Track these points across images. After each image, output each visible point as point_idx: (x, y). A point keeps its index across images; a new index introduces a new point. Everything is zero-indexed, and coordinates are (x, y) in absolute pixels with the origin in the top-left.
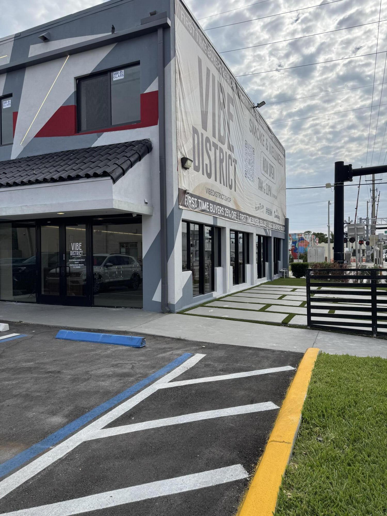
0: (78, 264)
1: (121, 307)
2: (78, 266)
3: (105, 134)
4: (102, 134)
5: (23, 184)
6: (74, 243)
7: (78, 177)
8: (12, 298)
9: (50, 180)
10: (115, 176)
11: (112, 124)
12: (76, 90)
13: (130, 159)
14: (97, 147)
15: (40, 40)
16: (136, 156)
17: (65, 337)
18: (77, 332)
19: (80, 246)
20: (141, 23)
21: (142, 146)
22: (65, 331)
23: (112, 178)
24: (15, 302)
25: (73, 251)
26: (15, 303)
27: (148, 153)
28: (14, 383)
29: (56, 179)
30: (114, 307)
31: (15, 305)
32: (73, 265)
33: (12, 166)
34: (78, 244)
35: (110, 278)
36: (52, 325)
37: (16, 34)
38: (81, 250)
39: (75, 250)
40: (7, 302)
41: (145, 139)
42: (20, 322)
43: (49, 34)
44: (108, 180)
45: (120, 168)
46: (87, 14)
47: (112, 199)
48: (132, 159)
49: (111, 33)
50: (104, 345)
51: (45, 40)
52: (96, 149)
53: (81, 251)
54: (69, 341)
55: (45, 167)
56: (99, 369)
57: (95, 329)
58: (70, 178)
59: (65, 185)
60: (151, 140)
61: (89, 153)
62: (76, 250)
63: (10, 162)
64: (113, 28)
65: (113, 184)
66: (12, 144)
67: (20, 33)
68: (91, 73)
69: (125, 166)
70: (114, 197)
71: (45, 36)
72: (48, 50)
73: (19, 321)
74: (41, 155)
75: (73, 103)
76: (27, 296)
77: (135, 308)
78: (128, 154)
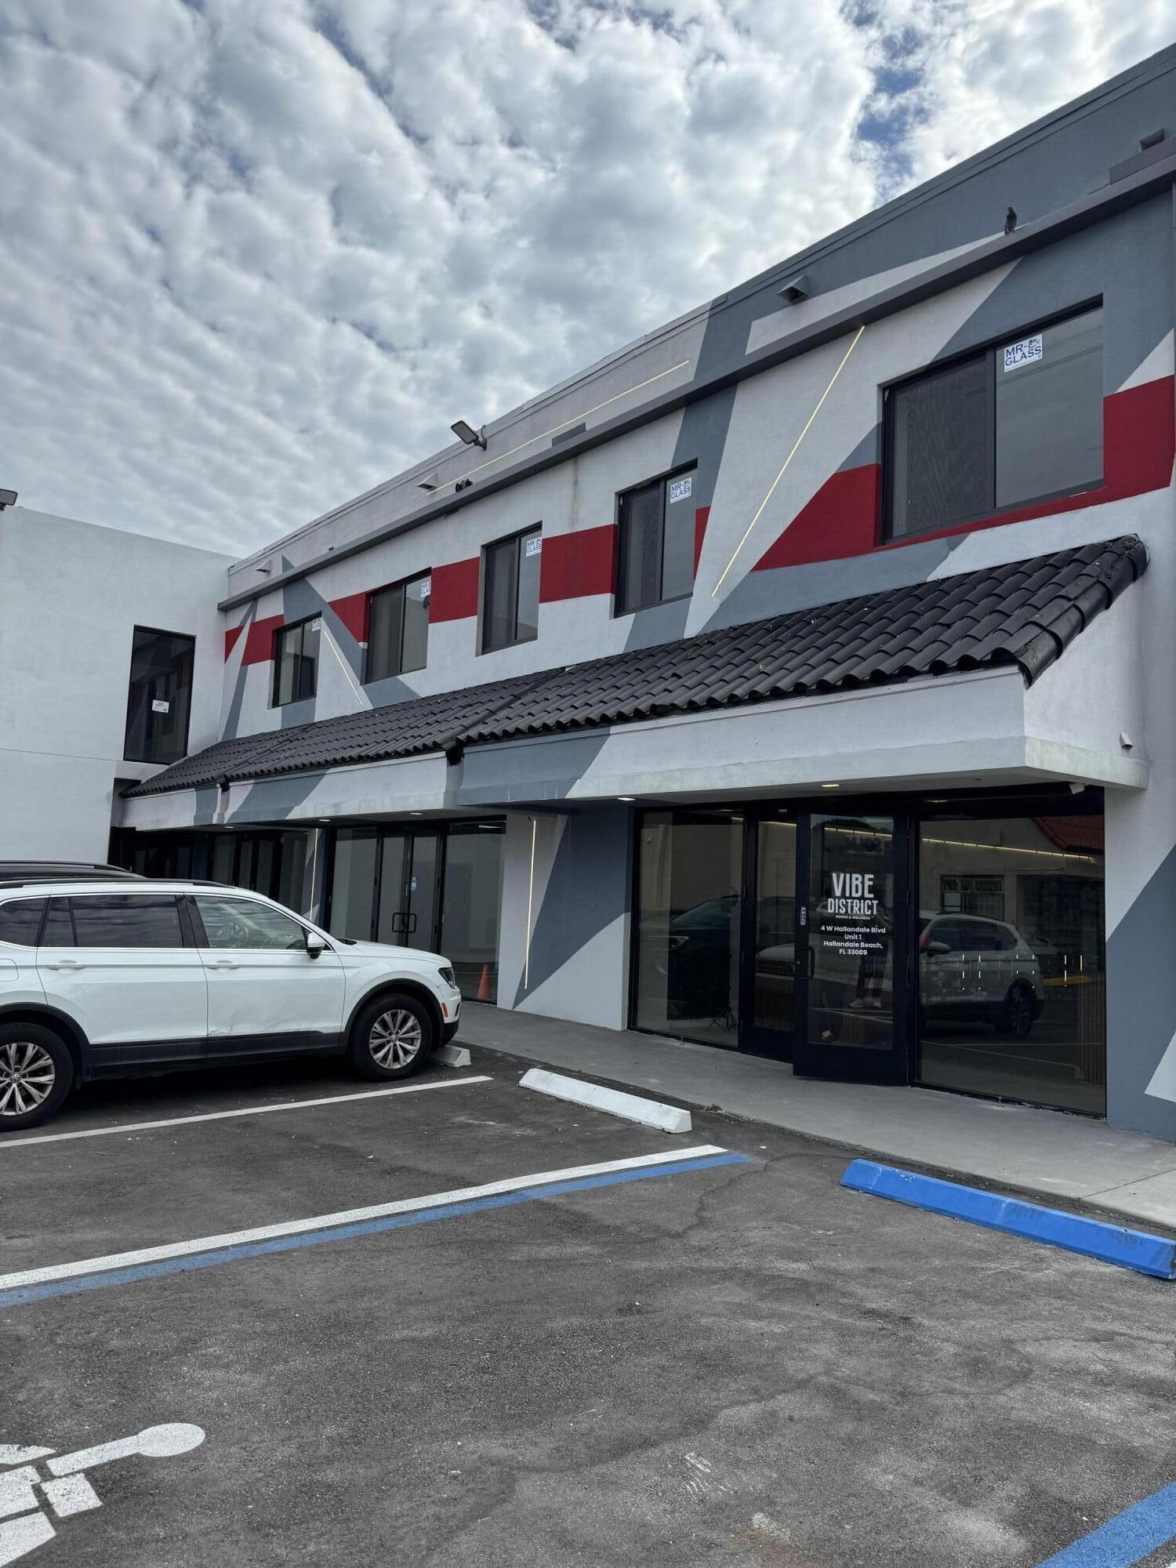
0: (858, 941)
1: (1020, 1104)
2: (859, 948)
3: (975, 537)
4: (966, 537)
5: (734, 701)
6: (842, 875)
7: (905, 673)
8: (663, 1024)
9: (814, 687)
10: (1031, 663)
11: (998, 505)
12: (881, 420)
13: (1077, 604)
14: (944, 580)
15: (784, 301)
16: (1097, 594)
17: (873, 1184)
18: (915, 1175)
19: (868, 883)
20: (1111, 179)
21: (1116, 560)
22: (872, 1164)
23: (1024, 669)
24: (678, 1038)
25: (839, 898)
26: (677, 1043)
27: (1134, 579)
28: (776, 1330)
29: (832, 682)
30: (994, 1099)
31: (678, 1048)
32: (839, 944)
33: (693, 656)
34: (859, 877)
35: (944, 991)
36: (815, 1133)
37: (714, 301)
38: (872, 896)
39: (848, 894)
40: (655, 1036)
41: (1118, 539)
42: (715, 1108)
43: (806, 280)
44: (1010, 676)
45: (1047, 636)
46: (922, 199)
47: (1023, 739)
48: (1085, 605)
49: (1003, 233)
50: (1019, 1239)
51: (795, 297)
52: (943, 587)
53: (871, 899)
54: (889, 1202)
55: (789, 652)
56: (1048, 1339)
57: (960, 1173)
58: (879, 679)
59: (859, 701)
60: (1142, 537)
61: (921, 600)
62: (851, 897)
63: (682, 647)
64: (1012, 217)
65: (1024, 690)
66: (691, 595)
67: (727, 295)
68: (930, 364)
69: (1061, 630)
70: (1029, 731)
71: (796, 287)
72: (804, 324)
73: (710, 1106)
74: (769, 621)
75: (872, 458)
76: (705, 1023)
77: (1073, 1113)
78: (1071, 590)
